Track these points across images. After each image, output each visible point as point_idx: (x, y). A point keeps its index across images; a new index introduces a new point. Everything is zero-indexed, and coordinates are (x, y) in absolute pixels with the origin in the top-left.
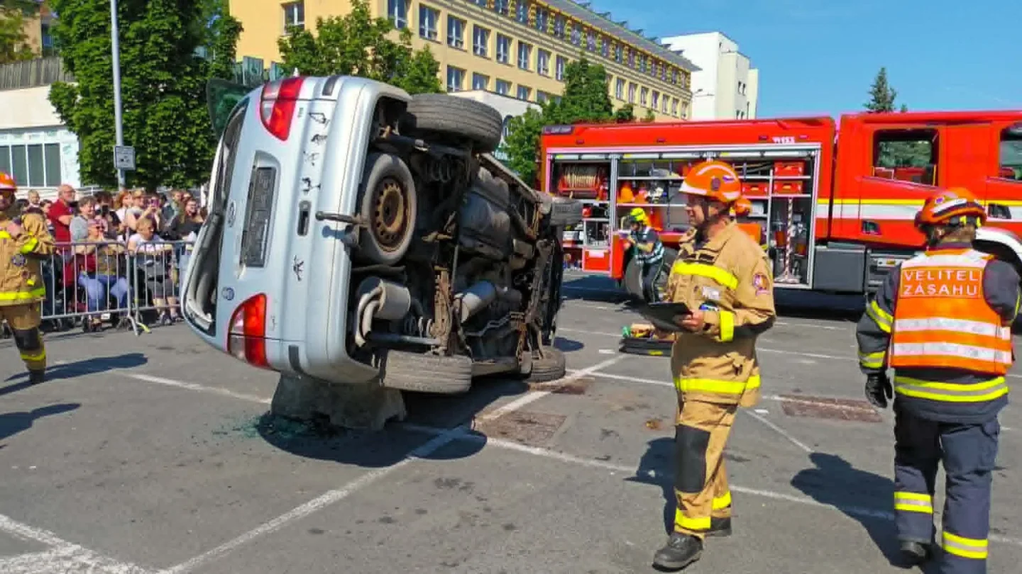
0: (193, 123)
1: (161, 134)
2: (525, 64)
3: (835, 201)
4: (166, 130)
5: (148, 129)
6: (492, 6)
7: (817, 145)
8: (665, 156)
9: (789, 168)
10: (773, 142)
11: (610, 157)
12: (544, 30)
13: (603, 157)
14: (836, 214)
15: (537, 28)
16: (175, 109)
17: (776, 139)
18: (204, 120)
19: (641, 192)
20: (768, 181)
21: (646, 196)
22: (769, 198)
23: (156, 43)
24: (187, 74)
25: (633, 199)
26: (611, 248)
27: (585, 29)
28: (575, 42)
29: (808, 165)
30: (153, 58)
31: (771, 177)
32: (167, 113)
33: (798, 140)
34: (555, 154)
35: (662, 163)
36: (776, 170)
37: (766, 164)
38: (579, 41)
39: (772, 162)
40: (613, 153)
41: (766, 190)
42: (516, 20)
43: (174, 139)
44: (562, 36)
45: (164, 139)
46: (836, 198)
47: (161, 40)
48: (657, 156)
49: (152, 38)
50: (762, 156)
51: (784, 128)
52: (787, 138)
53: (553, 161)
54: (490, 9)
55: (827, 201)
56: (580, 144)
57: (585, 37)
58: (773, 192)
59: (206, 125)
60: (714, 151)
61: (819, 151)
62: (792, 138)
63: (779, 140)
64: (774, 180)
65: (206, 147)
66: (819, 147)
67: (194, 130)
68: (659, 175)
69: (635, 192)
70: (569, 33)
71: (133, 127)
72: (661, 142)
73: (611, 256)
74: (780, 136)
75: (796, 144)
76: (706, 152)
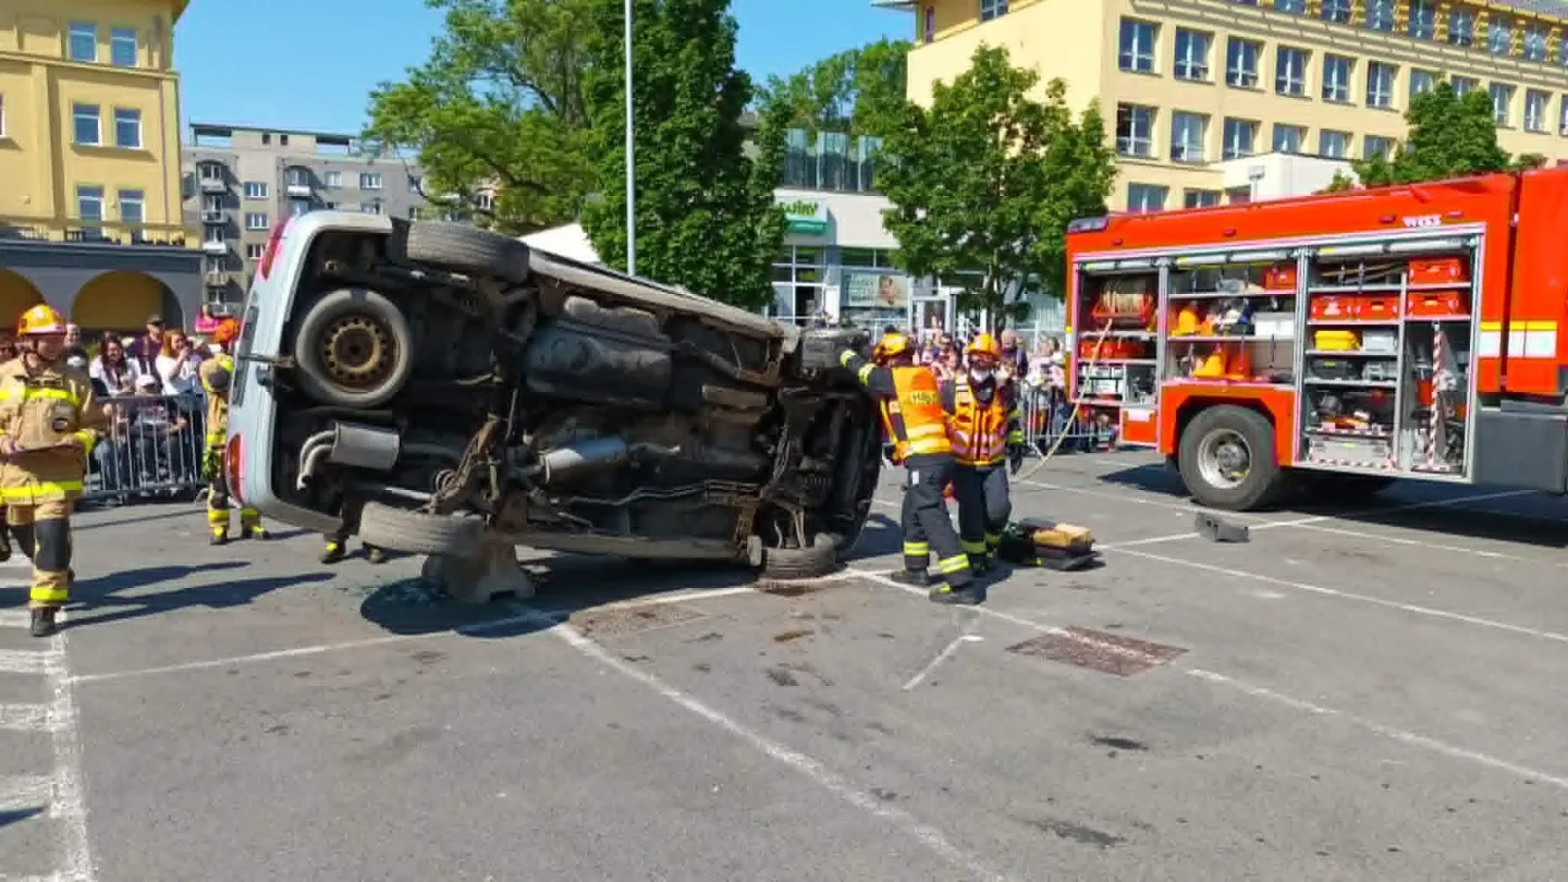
0: (726, 243)
1: (684, 260)
2: (1384, 100)
3: (1513, 325)
4: (690, 253)
5: (671, 253)
6: (1318, 11)
7: (1477, 227)
8: (1235, 258)
9: (1434, 269)
10: (1405, 226)
11: (1158, 263)
12: (1427, 36)
13: (1146, 264)
14: (1515, 350)
15: (1411, 34)
16: (702, 227)
17: (1408, 221)
18: (740, 238)
19: (1208, 317)
20: (1397, 293)
21: (1213, 323)
22: (1400, 322)
23: (683, 147)
24: (720, 180)
25: (1198, 328)
26: (1159, 406)
27: (1522, 22)
28: (1497, 49)
29: (1464, 258)
30: (679, 164)
31: (1403, 287)
32: (694, 231)
33: (1446, 220)
34: (1085, 263)
35: (1230, 270)
36: (1412, 273)
37: (1391, 264)
38: (1506, 46)
39: (1404, 260)
40: (1163, 254)
41: (1395, 309)
42: (1367, 27)
43: (700, 264)
44: (1467, 42)
45: (689, 265)
46: (1514, 320)
47: (687, 141)
48: (1222, 258)
49: (678, 140)
50: (1386, 252)
51: (1423, 201)
52: (1427, 218)
53: (1082, 273)
54: (1314, 17)
55: (1498, 326)
56: (1118, 245)
57: (1520, 36)
58: (1407, 313)
59: (742, 244)
60: (1309, 247)
61: (1483, 238)
62: (1437, 218)
63: (1414, 224)
64: (1408, 291)
65: (741, 273)
66: (1482, 230)
67: (725, 253)
68: (1228, 289)
69: (1201, 318)
70: (1484, 35)
71: (653, 252)
72: (1230, 235)
73: (1159, 419)
74: (1416, 214)
75: (1444, 227)
76: (1297, 248)
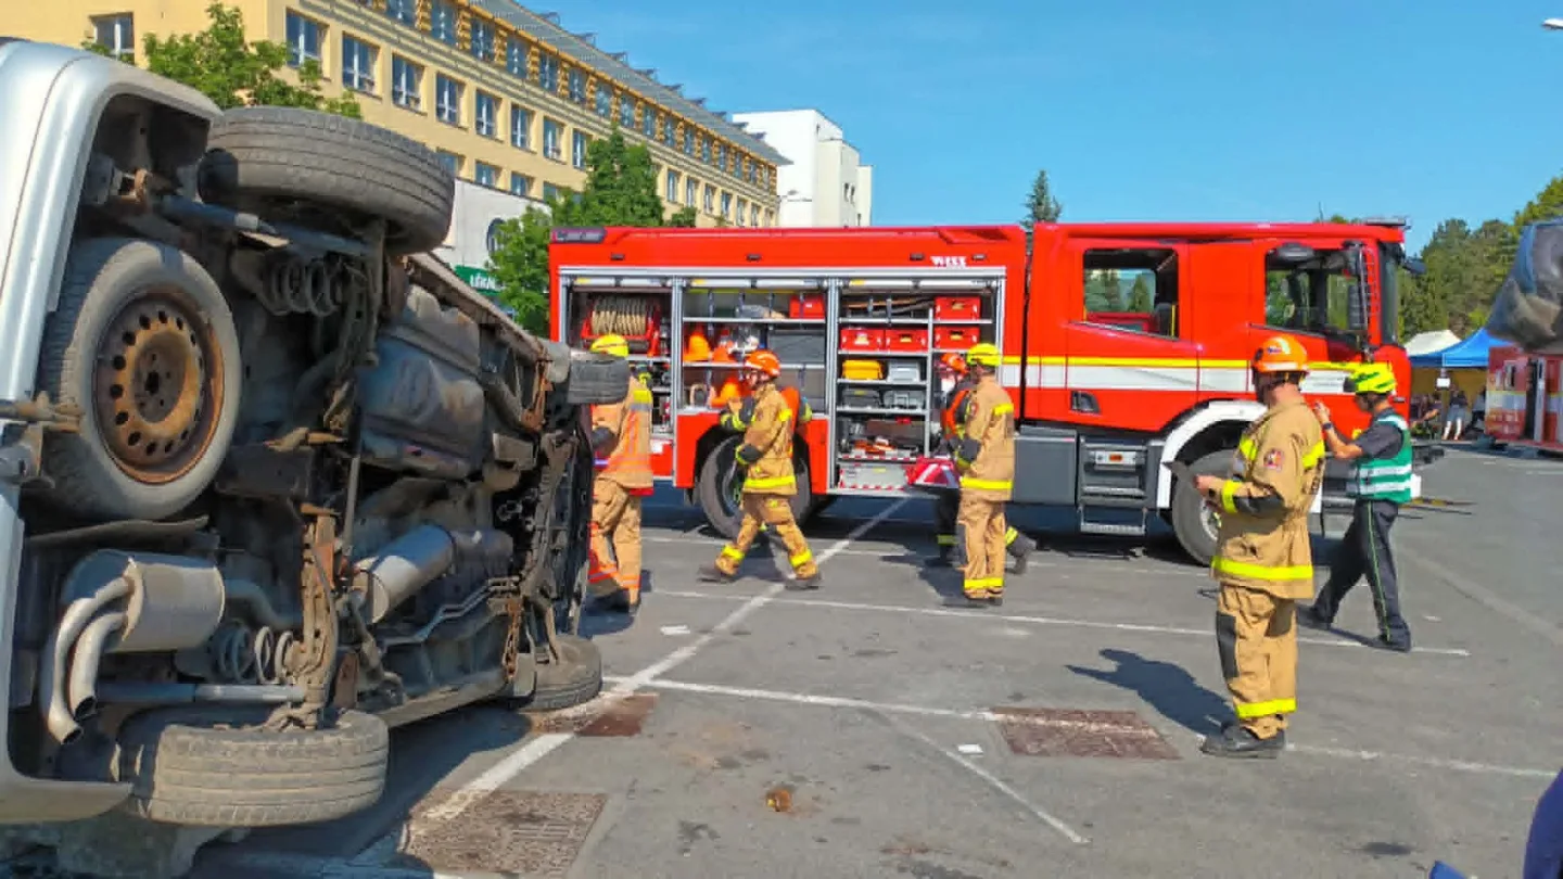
2: (523, 141)
3: (1030, 359)
6: (468, 46)
7: (1000, 271)
8: (760, 283)
9: (957, 307)
10: (931, 264)
11: (669, 283)
12: (552, 89)
13: (657, 283)
14: (1031, 382)
15: (540, 85)
17: (937, 260)
19: (723, 343)
20: (925, 326)
21: (730, 351)
22: (928, 354)
25: (710, 355)
26: (675, 438)
27: (618, 92)
28: (602, 111)
29: (986, 302)
31: (930, 321)
33: (971, 261)
34: (574, 277)
35: (754, 295)
36: (938, 309)
37: (922, 300)
38: (608, 110)
39: (933, 296)
40: (676, 275)
41: (923, 342)
42: (508, 69)
44: (582, 101)
46: (1030, 355)
48: (747, 283)
50: (916, 287)
51: (949, 242)
52: (954, 259)
53: (570, 289)
54: (464, 51)
55: (1018, 359)
56: (616, 261)
57: (617, 104)
58: (934, 346)
60: (840, 278)
61: (1003, 281)
62: (962, 259)
63: (942, 262)
64: (935, 326)
66: (1004, 274)
68: (752, 315)
69: (713, 344)
70: (593, 96)
72: (752, 260)
73: (675, 450)
74: (944, 254)
75: (968, 268)
76: (827, 278)
